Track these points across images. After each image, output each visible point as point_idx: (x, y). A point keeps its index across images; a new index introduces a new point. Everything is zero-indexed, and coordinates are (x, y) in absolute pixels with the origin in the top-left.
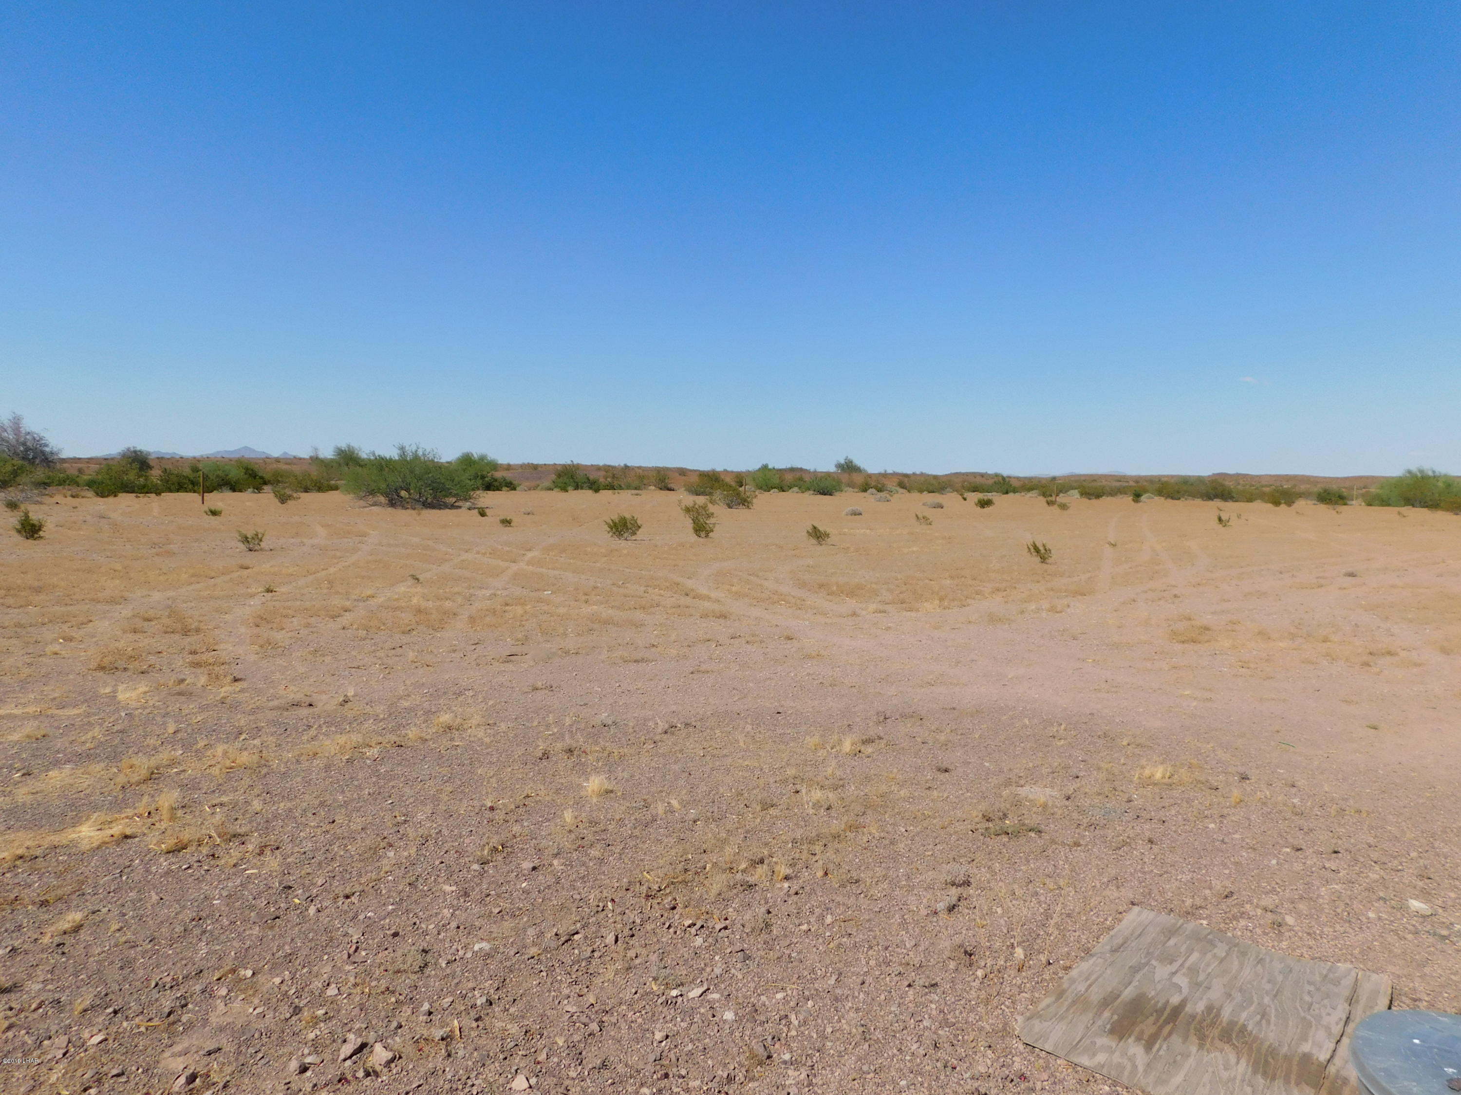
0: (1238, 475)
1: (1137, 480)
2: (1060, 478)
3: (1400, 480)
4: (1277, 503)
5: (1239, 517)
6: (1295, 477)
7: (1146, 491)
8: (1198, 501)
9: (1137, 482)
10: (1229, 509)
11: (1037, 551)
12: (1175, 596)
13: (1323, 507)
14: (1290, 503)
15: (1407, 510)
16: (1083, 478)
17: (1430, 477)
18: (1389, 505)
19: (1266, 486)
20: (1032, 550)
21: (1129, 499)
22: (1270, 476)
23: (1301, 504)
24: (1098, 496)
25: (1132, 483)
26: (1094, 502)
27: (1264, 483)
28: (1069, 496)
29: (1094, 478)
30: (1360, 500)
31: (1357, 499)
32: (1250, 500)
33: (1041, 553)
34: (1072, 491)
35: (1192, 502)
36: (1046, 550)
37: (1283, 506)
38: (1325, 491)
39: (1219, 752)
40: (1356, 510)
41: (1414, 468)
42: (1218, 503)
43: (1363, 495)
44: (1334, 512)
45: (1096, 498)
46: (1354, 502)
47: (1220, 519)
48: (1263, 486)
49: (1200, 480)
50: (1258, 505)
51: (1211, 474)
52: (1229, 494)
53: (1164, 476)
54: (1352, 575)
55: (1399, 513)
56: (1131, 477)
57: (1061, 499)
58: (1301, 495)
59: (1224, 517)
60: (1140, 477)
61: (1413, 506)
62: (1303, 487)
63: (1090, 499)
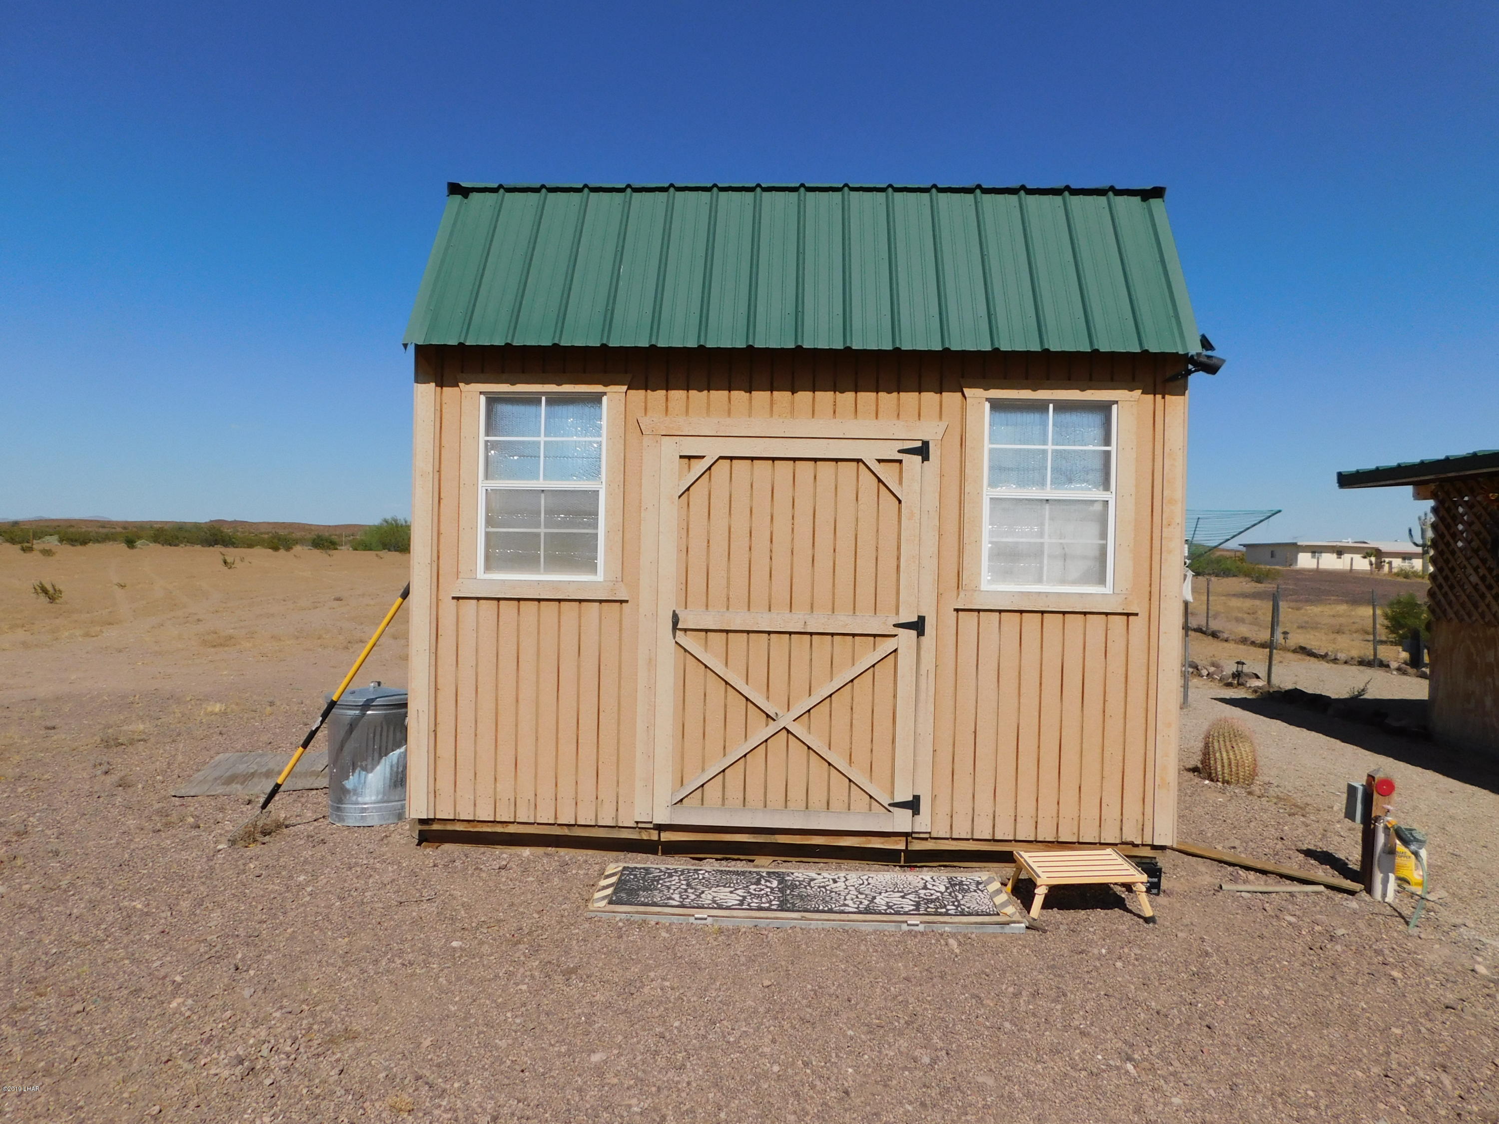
0: (235, 522)
1: (125, 525)
2: (24, 522)
3: (378, 528)
4: (276, 549)
5: (242, 560)
6: (291, 525)
7: (139, 538)
8: (198, 547)
9: (125, 528)
10: (232, 553)
11: (45, 591)
12: (199, 620)
13: (317, 552)
14: (288, 549)
15: (385, 554)
16: (56, 524)
17: (402, 526)
18: (371, 550)
19: (265, 533)
20: (39, 591)
21: (123, 546)
22: (269, 523)
23: (298, 549)
24: (84, 543)
25: (119, 530)
26: (80, 548)
27: (263, 530)
28: (44, 542)
29: (70, 523)
30: (348, 546)
31: (346, 544)
32: (251, 546)
33: (50, 594)
34: (48, 538)
35: (192, 548)
36: (55, 590)
37: (282, 552)
38: (319, 537)
39: (255, 697)
40: (345, 553)
41: (389, 517)
42: (219, 549)
43: (350, 541)
44: (326, 556)
45: (81, 544)
46: (343, 548)
47: (225, 562)
48: (262, 533)
49: (197, 526)
50: (258, 551)
51: (208, 520)
52: (230, 539)
53: (157, 522)
54: (339, 599)
55: (377, 555)
56: (117, 523)
57: (38, 545)
58: (296, 542)
59: (229, 560)
60: (127, 522)
61: (389, 550)
62: (298, 535)
63: (73, 545)
